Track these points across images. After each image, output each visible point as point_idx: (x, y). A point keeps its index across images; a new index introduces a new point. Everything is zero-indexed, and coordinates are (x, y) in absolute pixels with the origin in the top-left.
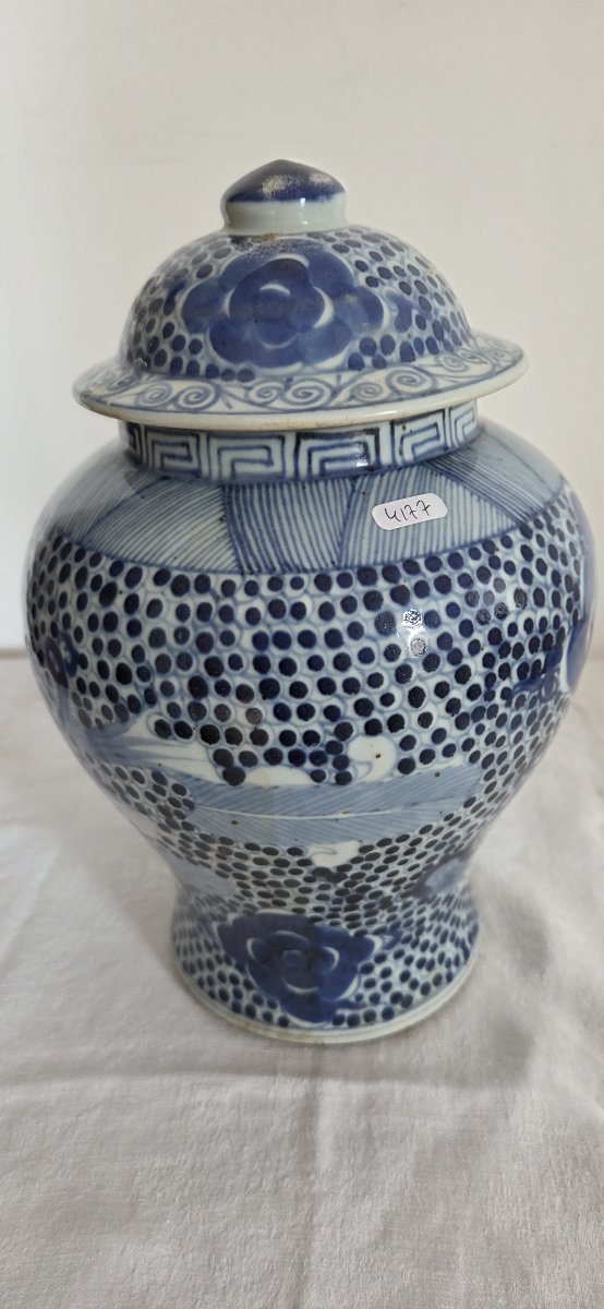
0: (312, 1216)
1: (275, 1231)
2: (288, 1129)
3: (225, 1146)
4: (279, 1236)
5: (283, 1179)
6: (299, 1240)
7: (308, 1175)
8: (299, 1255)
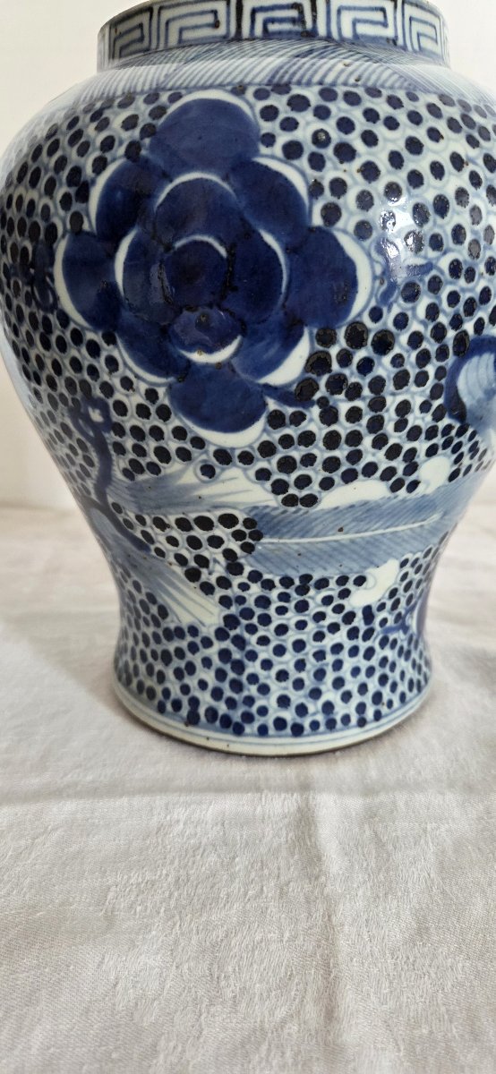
0: (329, 916)
1: (287, 935)
2: (283, 840)
3: (213, 858)
4: (294, 938)
5: (287, 884)
6: (319, 941)
7: (317, 878)
8: (322, 956)
